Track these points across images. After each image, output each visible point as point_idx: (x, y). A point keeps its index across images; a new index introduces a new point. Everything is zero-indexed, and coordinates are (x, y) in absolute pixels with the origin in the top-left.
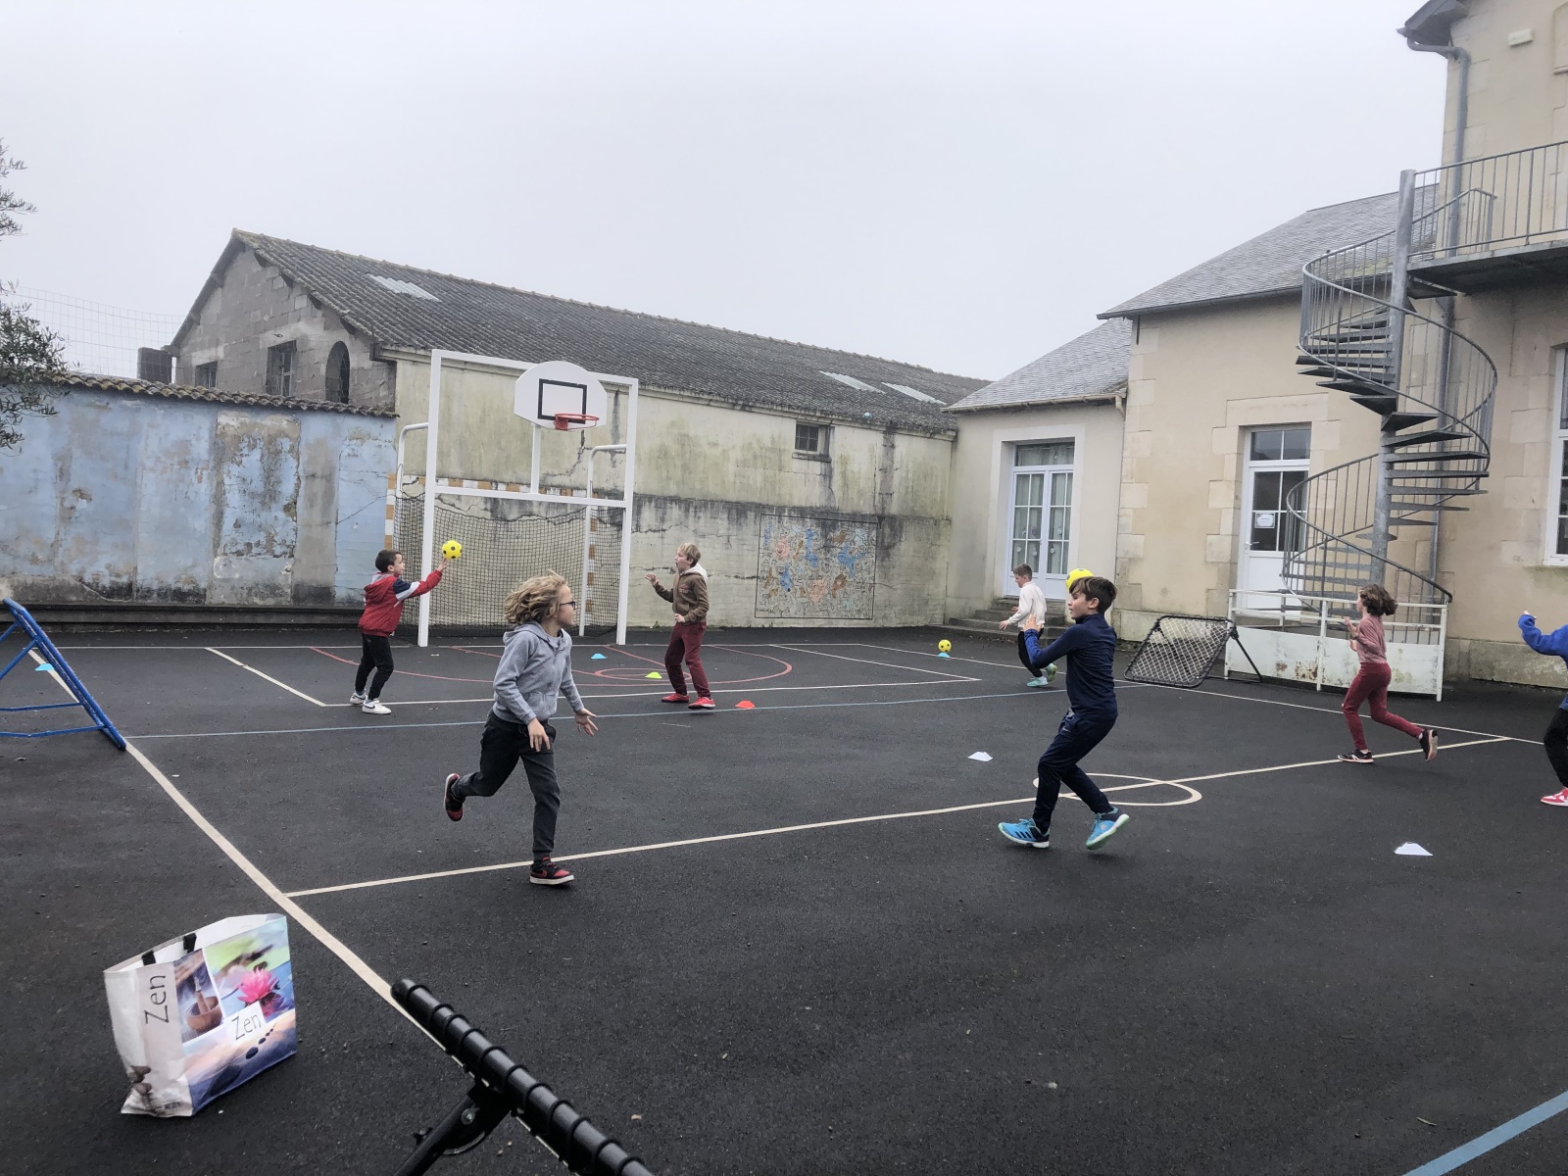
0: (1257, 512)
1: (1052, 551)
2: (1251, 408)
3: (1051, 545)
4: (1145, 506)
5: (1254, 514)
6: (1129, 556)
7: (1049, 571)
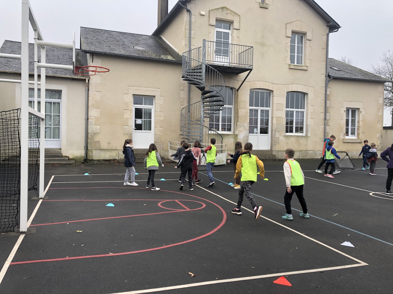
0: (136, 119)
1: (46, 130)
2: (137, 90)
3: (46, 128)
4: (100, 116)
5: (135, 120)
6: (93, 132)
7: (45, 138)
